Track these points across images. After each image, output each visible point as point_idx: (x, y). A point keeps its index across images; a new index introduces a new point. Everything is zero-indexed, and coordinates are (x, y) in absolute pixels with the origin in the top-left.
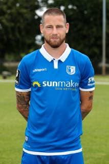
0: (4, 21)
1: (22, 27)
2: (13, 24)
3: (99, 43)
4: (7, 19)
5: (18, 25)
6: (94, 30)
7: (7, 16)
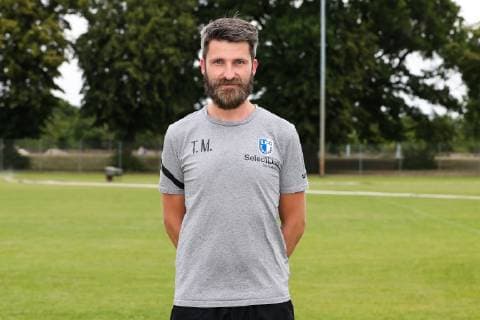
0: (131, 70)
1: (166, 81)
2: (147, 76)
3: (314, 112)
4: (137, 67)
5: (158, 77)
6: (305, 87)
7: (136, 61)
